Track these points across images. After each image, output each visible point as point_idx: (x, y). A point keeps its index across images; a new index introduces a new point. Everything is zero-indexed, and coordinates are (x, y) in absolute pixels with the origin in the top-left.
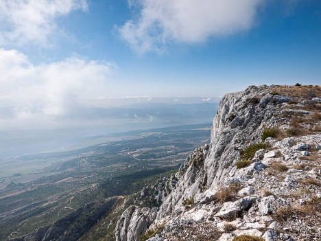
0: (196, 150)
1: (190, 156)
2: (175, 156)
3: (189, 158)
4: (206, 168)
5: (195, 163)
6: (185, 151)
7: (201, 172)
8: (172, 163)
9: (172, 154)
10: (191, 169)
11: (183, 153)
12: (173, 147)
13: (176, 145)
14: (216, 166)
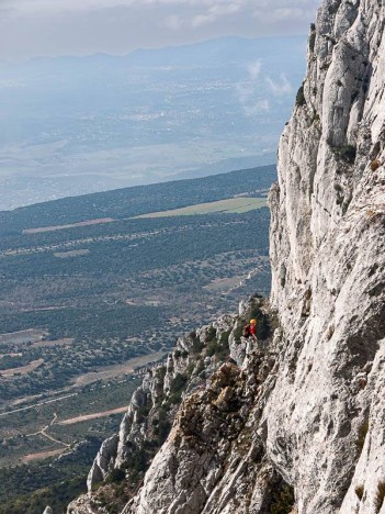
0: (182, 345)
1: (148, 383)
2: (52, 398)
3: (144, 401)
4: (284, 444)
5: (192, 425)
6: (116, 359)
7: (230, 477)
8: (39, 445)
9: (34, 387)
10: (173, 464)
11: (105, 374)
12: (36, 338)
13: (56, 324)
14: (345, 429)
